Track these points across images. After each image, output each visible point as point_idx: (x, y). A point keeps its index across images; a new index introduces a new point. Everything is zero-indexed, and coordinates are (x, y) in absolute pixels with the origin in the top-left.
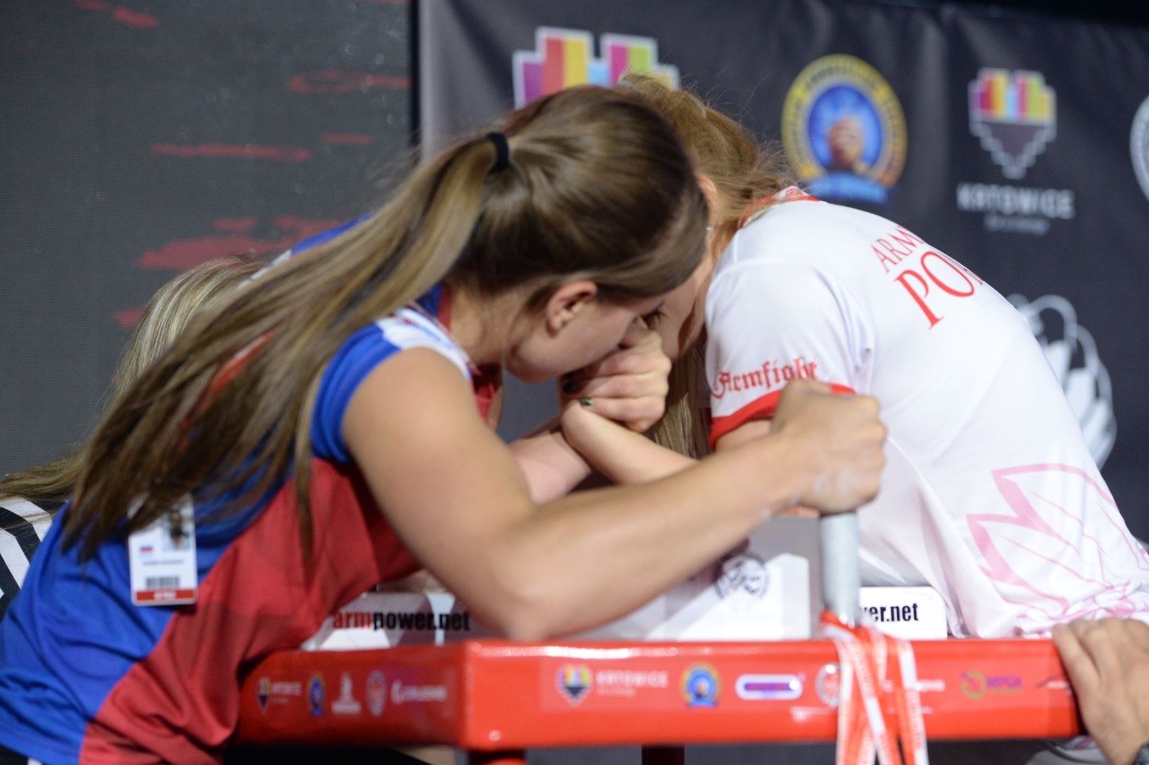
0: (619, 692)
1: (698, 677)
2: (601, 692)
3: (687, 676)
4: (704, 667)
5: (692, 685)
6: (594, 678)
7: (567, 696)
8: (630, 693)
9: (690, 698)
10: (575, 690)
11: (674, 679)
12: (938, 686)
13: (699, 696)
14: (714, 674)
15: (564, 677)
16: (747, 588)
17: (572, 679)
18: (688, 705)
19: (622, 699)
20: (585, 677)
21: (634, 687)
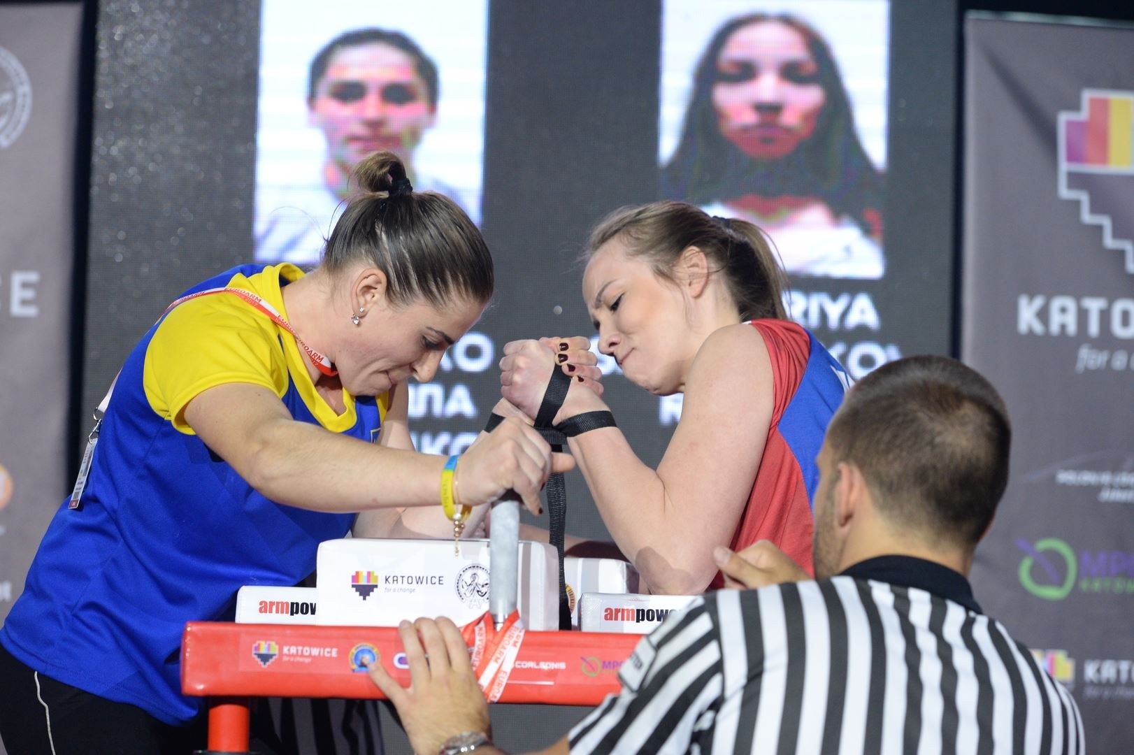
0: (301, 659)
1: (362, 651)
2: (285, 659)
3: (354, 651)
4: (368, 646)
5: (356, 656)
6: (281, 650)
7: (259, 660)
8: (308, 660)
9: (355, 667)
10: (265, 658)
11: (343, 653)
12: (562, 666)
13: (363, 665)
14: (375, 651)
15: (257, 648)
16: (478, 591)
17: (263, 650)
18: (353, 670)
19: (303, 663)
20: (274, 649)
21: (310, 656)
